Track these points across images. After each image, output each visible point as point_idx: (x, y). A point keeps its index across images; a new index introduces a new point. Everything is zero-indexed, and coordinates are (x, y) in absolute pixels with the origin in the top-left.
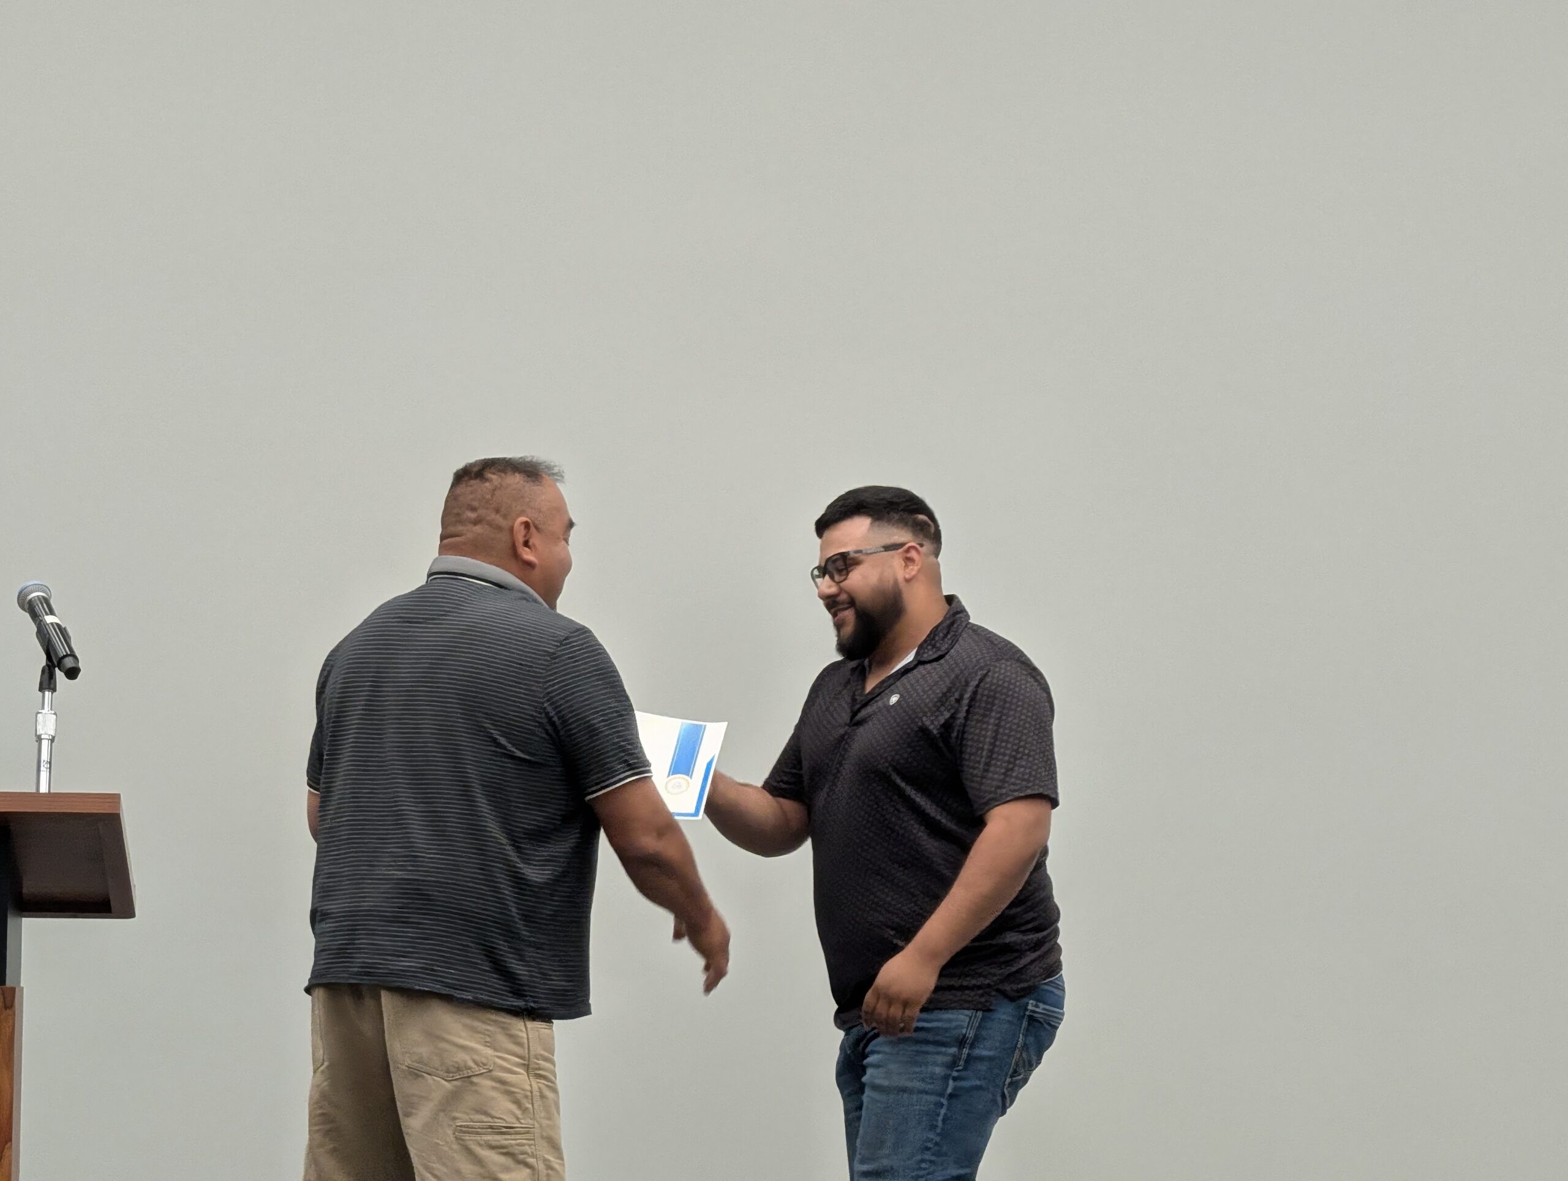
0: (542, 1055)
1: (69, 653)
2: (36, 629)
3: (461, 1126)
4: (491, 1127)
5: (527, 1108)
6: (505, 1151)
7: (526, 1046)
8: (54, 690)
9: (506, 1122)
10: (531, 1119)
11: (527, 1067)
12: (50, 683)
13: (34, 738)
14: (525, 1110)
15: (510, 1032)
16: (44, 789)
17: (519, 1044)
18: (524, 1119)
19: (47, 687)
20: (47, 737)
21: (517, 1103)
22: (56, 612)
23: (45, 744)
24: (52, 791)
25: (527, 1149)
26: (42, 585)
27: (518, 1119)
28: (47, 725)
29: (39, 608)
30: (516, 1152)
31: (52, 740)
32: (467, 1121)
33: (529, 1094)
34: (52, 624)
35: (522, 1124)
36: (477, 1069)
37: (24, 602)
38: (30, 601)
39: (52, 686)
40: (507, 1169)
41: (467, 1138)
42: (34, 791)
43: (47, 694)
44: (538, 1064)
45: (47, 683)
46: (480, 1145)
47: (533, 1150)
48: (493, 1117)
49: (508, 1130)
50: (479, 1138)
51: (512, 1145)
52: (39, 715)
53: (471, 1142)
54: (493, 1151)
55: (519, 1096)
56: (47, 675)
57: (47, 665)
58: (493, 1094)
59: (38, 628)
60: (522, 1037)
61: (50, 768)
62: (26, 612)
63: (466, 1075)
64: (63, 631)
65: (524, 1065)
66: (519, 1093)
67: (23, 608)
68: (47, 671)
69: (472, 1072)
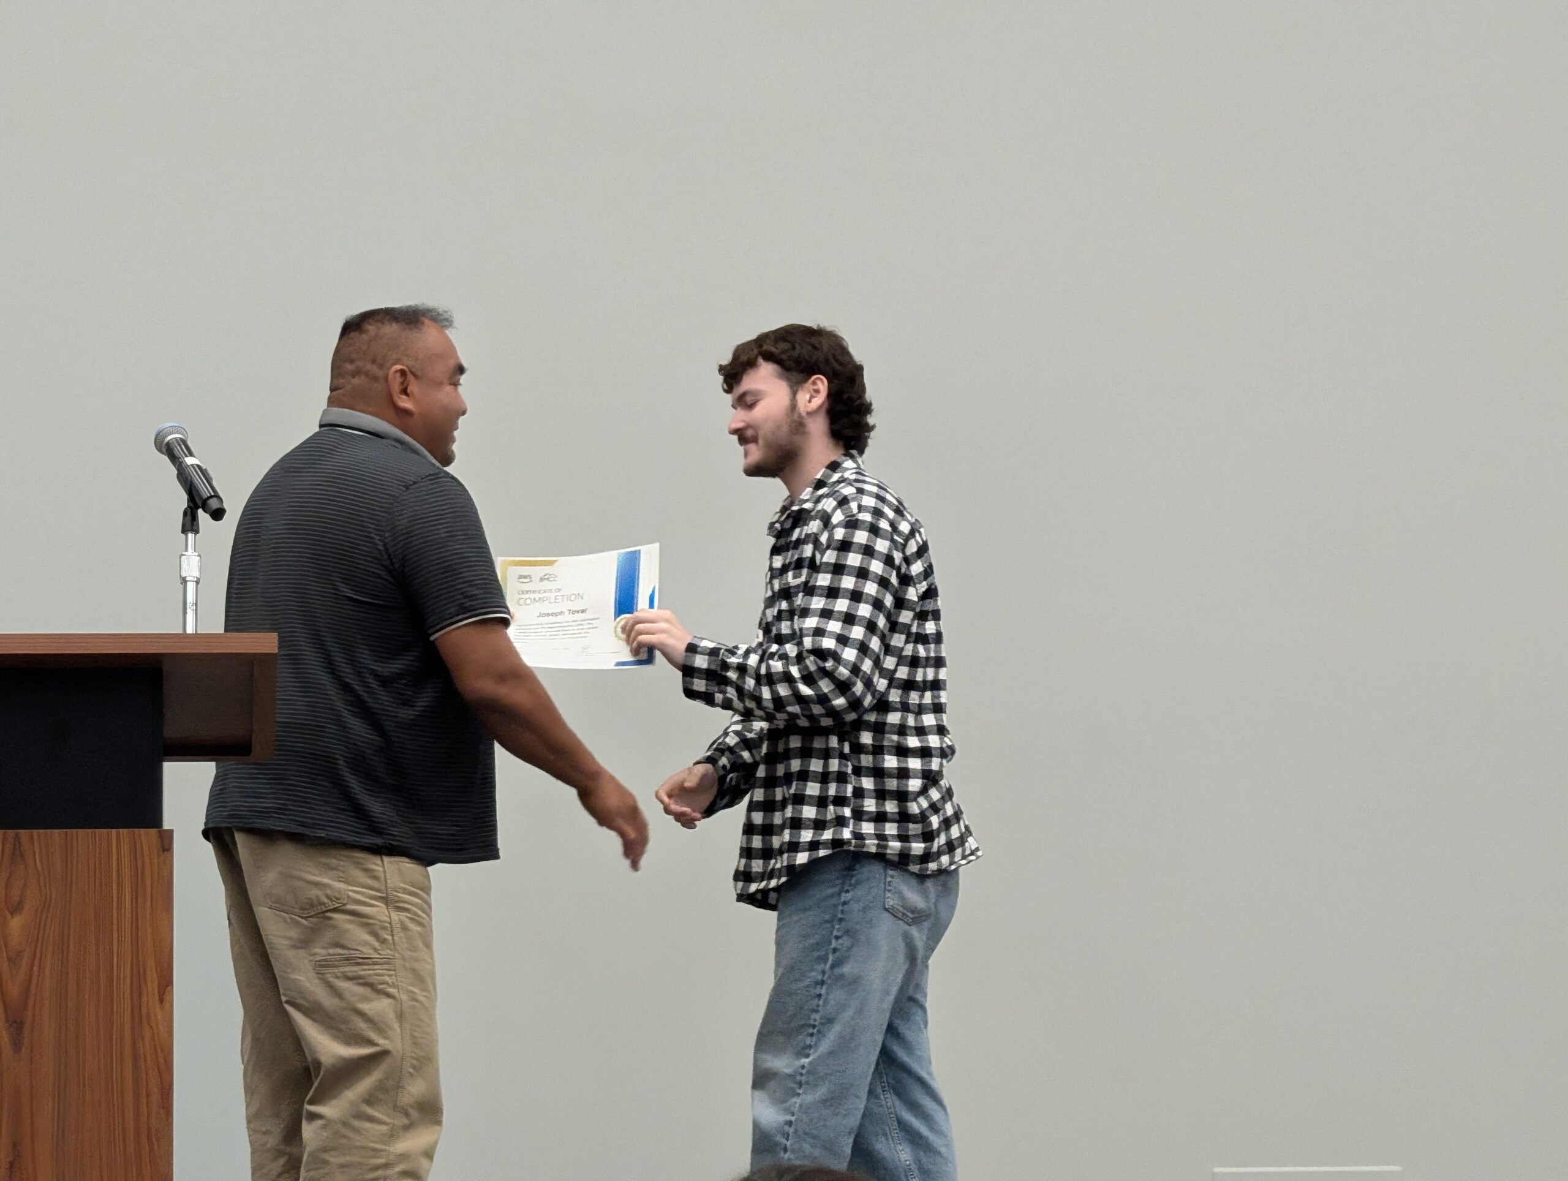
0: (401, 888)
1: (213, 494)
2: (175, 472)
3: (319, 961)
4: (348, 959)
5: (385, 940)
6: (361, 981)
7: (383, 879)
8: (196, 531)
9: (364, 954)
10: (391, 950)
11: (385, 900)
12: (193, 525)
13: (179, 581)
14: (383, 941)
15: (365, 866)
16: (190, 630)
17: (376, 878)
18: (383, 950)
19: (190, 528)
20: (192, 579)
21: (375, 934)
22: (195, 454)
23: (191, 586)
24: (198, 632)
25: (387, 978)
26: (179, 427)
27: (376, 950)
28: (191, 566)
29: (178, 451)
30: (376, 982)
31: (197, 582)
32: (325, 956)
33: (388, 925)
34: (192, 465)
35: (379, 954)
36: (330, 904)
37: (161, 444)
38: (168, 444)
39: (195, 528)
40: (365, 999)
41: (327, 971)
42: (180, 631)
43: (190, 536)
44: (398, 897)
45: (190, 524)
46: (337, 977)
47: (394, 981)
48: (349, 949)
49: (365, 960)
50: (336, 971)
51: (370, 975)
52: (183, 557)
53: (329, 975)
54: (351, 983)
55: (377, 928)
56: (189, 517)
57: (188, 506)
58: (349, 926)
59: (178, 470)
60: (379, 871)
61: (196, 610)
62: (162, 453)
63: (320, 911)
64: (204, 472)
65: (384, 897)
66: (375, 924)
67: (160, 451)
68: (189, 510)
69: (326, 907)
